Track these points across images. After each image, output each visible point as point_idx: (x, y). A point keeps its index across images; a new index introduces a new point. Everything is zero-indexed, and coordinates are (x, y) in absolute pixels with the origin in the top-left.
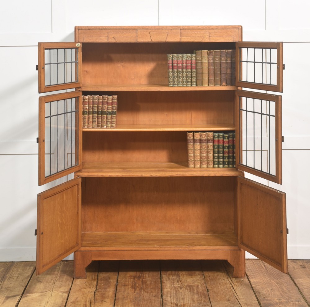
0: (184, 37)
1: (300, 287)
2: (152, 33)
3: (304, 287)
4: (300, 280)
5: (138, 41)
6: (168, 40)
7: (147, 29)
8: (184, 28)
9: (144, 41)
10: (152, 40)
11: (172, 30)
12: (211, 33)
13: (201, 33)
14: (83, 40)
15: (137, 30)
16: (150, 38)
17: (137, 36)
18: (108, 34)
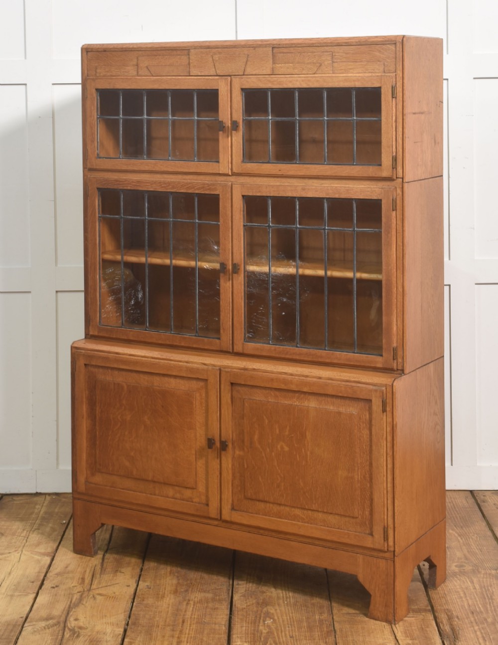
0: (280, 65)
2: (216, 57)
5: (191, 75)
6: (248, 71)
7: (208, 47)
8: (279, 44)
9: (203, 74)
10: (217, 71)
11: (257, 49)
12: (337, 54)
13: (315, 54)
14: (94, 73)
15: (189, 50)
16: (214, 67)
17: (189, 65)
18: (138, 61)
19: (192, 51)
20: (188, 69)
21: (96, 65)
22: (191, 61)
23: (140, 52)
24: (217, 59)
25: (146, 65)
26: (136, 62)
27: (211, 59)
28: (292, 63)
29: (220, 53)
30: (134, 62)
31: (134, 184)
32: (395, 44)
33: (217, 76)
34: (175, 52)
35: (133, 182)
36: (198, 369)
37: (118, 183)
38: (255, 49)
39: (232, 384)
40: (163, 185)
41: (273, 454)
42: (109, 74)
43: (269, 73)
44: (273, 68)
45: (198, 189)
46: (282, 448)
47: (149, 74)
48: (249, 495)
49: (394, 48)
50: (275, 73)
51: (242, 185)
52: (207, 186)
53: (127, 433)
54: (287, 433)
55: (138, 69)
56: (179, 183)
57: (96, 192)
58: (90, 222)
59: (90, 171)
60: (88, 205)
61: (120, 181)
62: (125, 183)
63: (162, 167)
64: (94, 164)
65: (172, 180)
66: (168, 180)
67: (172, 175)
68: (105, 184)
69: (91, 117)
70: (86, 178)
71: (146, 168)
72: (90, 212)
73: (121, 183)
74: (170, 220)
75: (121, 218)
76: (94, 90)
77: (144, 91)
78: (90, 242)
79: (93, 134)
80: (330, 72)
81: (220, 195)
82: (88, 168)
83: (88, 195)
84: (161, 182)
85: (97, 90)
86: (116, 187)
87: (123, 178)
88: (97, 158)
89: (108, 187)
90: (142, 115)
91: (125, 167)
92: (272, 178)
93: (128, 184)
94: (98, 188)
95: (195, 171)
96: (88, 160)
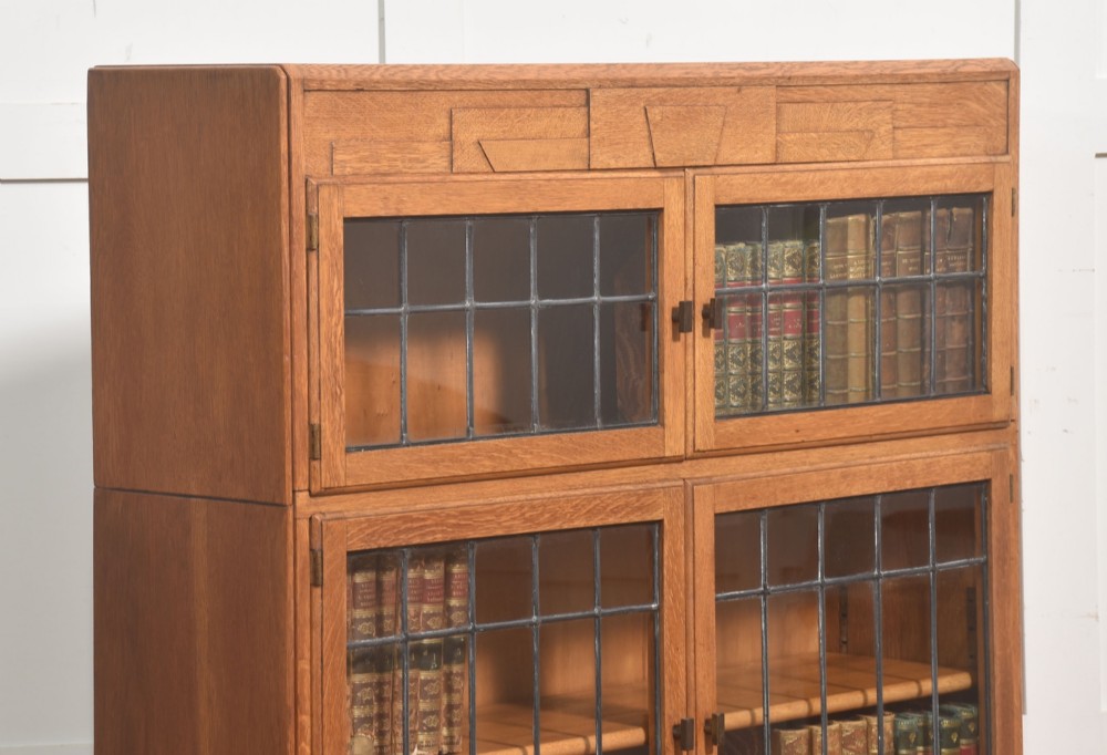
2: (654, 114)
5: (592, 167)
6: (727, 155)
7: (632, 84)
8: (790, 78)
9: (621, 165)
10: (656, 154)
11: (745, 91)
12: (900, 107)
13: (862, 105)
14: (326, 164)
15: (587, 90)
16: (647, 141)
17: (589, 136)
18: (451, 124)
19: (596, 95)
20: (586, 150)
21: (331, 136)
22: (593, 126)
23: (457, 97)
24: (658, 118)
25: (475, 139)
26: (446, 126)
27: (643, 119)
28: (816, 132)
29: (663, 102)
30: (441, 128)
31: (453, 521)
32: (1008, 81)
33: (656, 168)
34: (546, 98)
35: (448, 516)
37: (409, 525)
38: (739, 91)
40: (527, 515)
42: (368, 168)
43: (770, 159)
44: (777, 146)
45: (614, 512)
47: (484, 168)
49: (1004, 92)
50: (784, 159)
51: (714, 483)
52: (635, 498)
55: (452, 151)
56: (568, 500)
57: (345, 568)
58: (327, 671)
59: (320, 500)
60: (317, 614)
61: (413, 520)
62: (428, 522)
63: (528, 456)
64: (342, 473)
65: (547, 495)
66: (539, 496)
67: (547, 477)
68: (372, 534)
69: (330, 313)
70: (303, 525)
71: (487, 466)
72: (328, 636)
73: (415, 525)
74: (534, 618)
75: (405, 641)
76: (340, 223)
77: (469, 223)
78: (327, 739)
79: (336, 371)
80: (890, 154)
81: (666, 522)
82: (316, 488)
83: (316, 582)
84: (522, 507)
85: (346, 220)
86: (403, 540)
87: (418, 507)
88: (348, 450)
89: (382, 543)
90: (462, 300)
91: (429, 472)
92: (777, 455)
93: (437, 525)
94: (349, 554)
95: (609, 459)
96: (316, 463)
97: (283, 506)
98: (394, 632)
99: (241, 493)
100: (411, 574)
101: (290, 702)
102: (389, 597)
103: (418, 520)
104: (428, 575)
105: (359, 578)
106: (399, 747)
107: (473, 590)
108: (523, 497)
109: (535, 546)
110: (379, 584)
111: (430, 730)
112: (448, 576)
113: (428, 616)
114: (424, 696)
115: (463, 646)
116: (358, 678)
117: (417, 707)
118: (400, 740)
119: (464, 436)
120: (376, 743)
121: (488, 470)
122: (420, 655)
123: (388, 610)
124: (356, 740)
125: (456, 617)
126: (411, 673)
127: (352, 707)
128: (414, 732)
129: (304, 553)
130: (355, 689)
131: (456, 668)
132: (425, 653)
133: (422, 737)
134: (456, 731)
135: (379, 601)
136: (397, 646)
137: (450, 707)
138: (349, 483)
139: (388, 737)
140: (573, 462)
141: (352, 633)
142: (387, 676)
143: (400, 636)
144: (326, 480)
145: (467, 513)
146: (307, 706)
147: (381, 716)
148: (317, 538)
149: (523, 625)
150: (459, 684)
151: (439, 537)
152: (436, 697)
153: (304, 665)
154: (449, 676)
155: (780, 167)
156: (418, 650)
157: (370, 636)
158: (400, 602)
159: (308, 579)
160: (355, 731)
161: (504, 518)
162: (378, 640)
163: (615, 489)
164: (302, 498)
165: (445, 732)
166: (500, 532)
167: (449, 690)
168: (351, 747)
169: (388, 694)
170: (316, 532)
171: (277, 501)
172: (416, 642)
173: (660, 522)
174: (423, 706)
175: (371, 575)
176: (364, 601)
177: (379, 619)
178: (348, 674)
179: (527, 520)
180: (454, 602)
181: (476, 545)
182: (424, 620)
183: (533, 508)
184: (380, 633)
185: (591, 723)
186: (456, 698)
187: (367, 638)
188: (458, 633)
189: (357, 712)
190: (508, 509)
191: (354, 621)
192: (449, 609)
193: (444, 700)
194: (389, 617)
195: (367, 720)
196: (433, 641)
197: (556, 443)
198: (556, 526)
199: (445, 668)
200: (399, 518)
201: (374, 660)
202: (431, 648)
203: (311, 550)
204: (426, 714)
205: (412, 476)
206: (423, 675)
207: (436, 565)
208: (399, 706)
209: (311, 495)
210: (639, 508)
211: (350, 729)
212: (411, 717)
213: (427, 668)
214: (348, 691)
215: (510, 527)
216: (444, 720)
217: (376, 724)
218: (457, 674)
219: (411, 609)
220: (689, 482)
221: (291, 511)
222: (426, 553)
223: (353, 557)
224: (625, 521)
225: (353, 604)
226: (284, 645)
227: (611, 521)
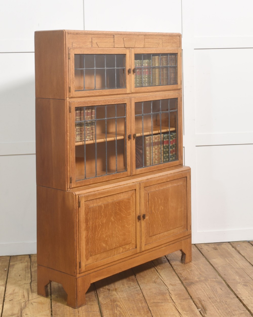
1: (215, 266)
2: (125, 39)
3: (218, 266)
4: (214, 260)
5: (115, 47)
6: (136, 46)
7: (121, 34)
8: (146, 34)
9: (119, 47)
10: (125, 45)
11: (139, 36)
12: (163, 39)
13: (157, 39)
14: (71, 45)
15: (114, 35)
16: (123, 43)
17: (114, 42)
18: (92, 40)
19: (115, 36)
20: (114, 45)
21: (72, 41)
22: (115, 41)
23: (93, 35)
25: (96, 42)
26: (91, 40)
27: (123, 40)
28: (150, 43)
29: (126, 37)
30: (90, 40)
31: (92, 103)
32: (180, 36)
33: (125, 48)
34: (107, 36)
35: (92, 102)
36: (132, 185)
37: (85, 103)
39: (144, 187)
41: (159, 212)
42: (78, 46)
43: (143, 47)
44: (144, 45)
45: (118, 102)
46: (161, 208)
47: (97, 47)
48: (151, 235)
49: (179, 38)
50: (145, 47)
51: (135, 98)
53: (104, 229)
54: (163, 201)
55: (92, 44)
56: (111, 100)
57: (75, 110)
58: (72, 126)
59: (71, 99)
60: (70, 117)
61: (86, 102)
62: (88, 103)
63: (105, 93)
64: (74, 95)
65: (108, 99)
66: (106, 99)
67: (108, 96)
68: (79, 104)
69: (72, 69)
70: (68, 103)
71: (98, 94)
72: (72, 121)
73: (86, 103)
74: (106, 118)
75: (85, 122)
76: (74, 55)
77: (95, 55)
78: (72, 137)
79: (73, 78)
80: (162, 47)
81: (127, 104)
82: (70, 97)
83: (70, 112)
84: (104, 101)
85: (75, 54)
86: (84, 105)
87: (87, 100)
88: (75, 91)
89: (81, 106)
90: (94, 68)
91: (88, 95)
92: (145, 93)
93: (90, 103)
94: (76, 107)
95: (118, 93)
96: (70, 93)
97: (64, 100)
98: (83, 120)
99: (58, 98)
100: (86, 111)
101: (66, 131)
102: (82, 115)
103: (87, 102)
104: (89, 111)
105: (77, 112)
106: (84, 138)
107: (96, 114)
108: (104, 99)
109: (106, 107)
110: (81, 113)
111: (89, 136)
112: (92, 112)
113: (89, 118)
114: (88, 130)
115: (94, 123)
116: (77, 128)
117: (87, 132)
118: (84, 137)
119: (94, 89)
120: (80, 138)
121: (98, 95)
122: (87, 124)
123: (82, 117)
124: (77, 137)
125: (93, 118)
126: (86, 127)
127: (76, 132)
128: (86, 136)
129: (68, 107)
130: (77, 129)
131: (93, 126)
132: (88, 124)
133: (88, 137)
134: (93, 136)
135: (81, 115)
136: (84, 122)
137: (92, 132)
138: (75, 96)
139: (82, 137)
140: (112, 94)
141: (76, 120)
142: (82, 127)
143: (84, 121)
144: (71, 96)
145: (94, 101)
146: (69, 132)
147: (81, 134)
148: (70, 105)
149: (104, 119)
150: (94, 129)
151: (90, 105)
152: (90, 131)
153: (68, 125)
154: (92, 128)
155: (145, 48)
156: (87, 123)
157: (79, 121)
158: (84, 116)
159: (69, 111)
160: (77, 136)
161: (101, 102)
162: (80, 121)
163: (119, 98)
164: (68, 98)
165: (91, 136)
166: (100, 105)
167: (92, 130)
168: (76, 138)
169: (82, 130)
170: (70, 104)
171: (64, 99)
172: (87, 122)
173: (126, 103)
174: (88, 132)
175: (79, 111)
176: (78, 115)
177: (81, 118)
178: (75, 127)
179: (104, 103)
180: (93, 116)
181: (96, 107)
182: (88, 119)
183: (105, 101)
184: (81, 120)
185: (115, 136)
186: (93, 131)
187: (78, 121)
188: (93, 120)
189: (77, 133)
190: (101, 101)
191: (77, 119)
192: (92, 117)
193: (91, 131)
194: (82, 118)
195: (79, 134)
196: (89, 122)
197: (109, 91)
198: (109, 104)
199: (91, 126)
200: (83, 102)
201: (80, 125)
202: (89, 123)
203: (69, 107)
204: (88, 133)
205: (85, 95)
206: (88, 127)
207: (90, 110)
208: (84, 132)
209: (69, 98)
210: (122, 101)
211: (76, 136)
212: (86, 134)
213: (88, 126)
214: (75, 129)
215: (102, 104)
216: (91, 134)
217: (80, 135)
218: (94, 127)
219: (86, 117)
220: (131, 97)
221: (66, 101)
222: (88, 108)
223: (76, 108)
224: (120, 103)
225: (76, 116)
226: (65, 122)
227: (118, 103)
